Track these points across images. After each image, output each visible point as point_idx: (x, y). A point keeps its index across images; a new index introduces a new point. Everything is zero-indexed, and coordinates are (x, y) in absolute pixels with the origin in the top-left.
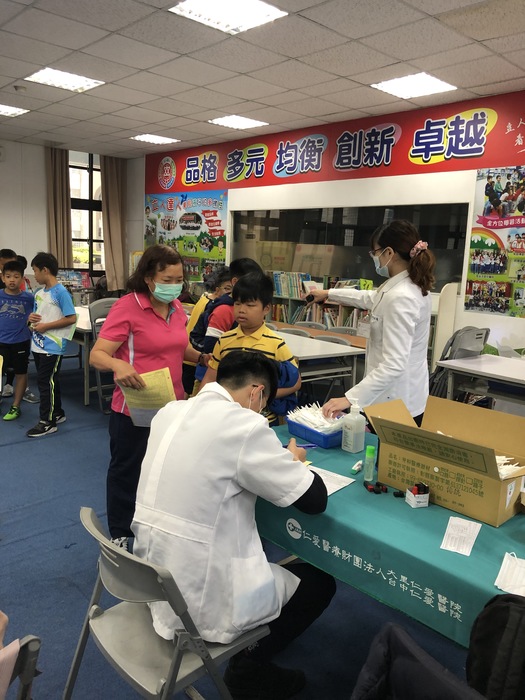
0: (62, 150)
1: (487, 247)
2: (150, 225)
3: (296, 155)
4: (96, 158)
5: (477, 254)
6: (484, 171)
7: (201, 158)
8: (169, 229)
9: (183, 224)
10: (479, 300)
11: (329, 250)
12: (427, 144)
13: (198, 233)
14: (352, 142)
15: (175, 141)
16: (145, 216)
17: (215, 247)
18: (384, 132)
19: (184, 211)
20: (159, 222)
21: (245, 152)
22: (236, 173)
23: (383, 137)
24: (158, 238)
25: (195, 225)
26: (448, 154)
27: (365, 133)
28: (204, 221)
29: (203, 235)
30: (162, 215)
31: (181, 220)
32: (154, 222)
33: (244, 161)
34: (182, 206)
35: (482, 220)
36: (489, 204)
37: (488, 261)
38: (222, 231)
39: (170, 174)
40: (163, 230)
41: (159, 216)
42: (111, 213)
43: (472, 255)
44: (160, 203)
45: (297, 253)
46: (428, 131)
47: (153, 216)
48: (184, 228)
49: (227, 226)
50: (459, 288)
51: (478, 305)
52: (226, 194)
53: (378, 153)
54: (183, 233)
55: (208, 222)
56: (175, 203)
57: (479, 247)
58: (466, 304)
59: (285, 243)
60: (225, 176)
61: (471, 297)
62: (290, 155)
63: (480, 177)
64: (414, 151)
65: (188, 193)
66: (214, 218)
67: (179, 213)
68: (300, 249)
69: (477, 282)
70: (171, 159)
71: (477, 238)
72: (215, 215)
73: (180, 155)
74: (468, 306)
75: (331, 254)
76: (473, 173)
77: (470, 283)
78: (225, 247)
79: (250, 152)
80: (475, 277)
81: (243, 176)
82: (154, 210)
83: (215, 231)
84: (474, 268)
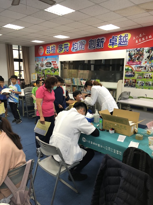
0: (10, 45)
1: (129, 70)
2: (37, 65)
3: (77, 45)
4: (20, 47)
5: (127, 72)
6: (128, 50)
7: (51, 47)
8: (42, 67)
9: (46, 65)
10: (128, 84)
11: (88, 72)
12: (113, 42)
13: (51, 68)
14: (93, 42)
15: (43, 42)
16: (35, 63)
17: (56, 72)
18: (101, 39)
19: (46, 62)
20: (39, 65)
21: (63, 45)
22: (61, 51)
23: (101, 40)
24: (39, 69)
25: (50, 65)
26: (119, 45)
27: (96, 39)
28: (52, 64)
29: (52, 68)
30: (40, 63)
31: (46, 64)
32: (38, 65)
33: (63, 47)
34: (46, 60)
35: (128, 63)
36: (130, 59)
37: (130, 74)
38: (58, 67)
39: (42, 51)
40: (41, 67)
41: (39, 63)
42: (25, 63)
43: (125, 72)
44: (39, 59)
45: (79, 73)
46: (113, 39)
47: (37, 63)
48: (46, 66)
49: (59, 65)
50: (123, 81)
51: (127, 86)
52: (58, 57)
53: (100, 45)
54: (46, 68)
55: (53, 64)
56: (44, 59)
57: (127, 70)
58: (124, 85)
59: (75, 70)
60: (58, 51)
61: (126, 83)
62: (76, 46)
63: (127, 51)
64: (110, 44)
65: (47, 57)
66: (55, 63)
67: (45, 62)
68: (79, 71)
69: (127, 79)
70: (42, 47)
71: (127, 68)
72: (55, 62)
73: (45, 46)
74: (125, 86)
75: (88, 73)
76: (125, 50)
77: (125, 80)
78: (58, 71)
79: (65, 45)
80: (126, 78)
81: (63, 51)
82: (38, 61)
83: (55, 67)
84: (126, 76)
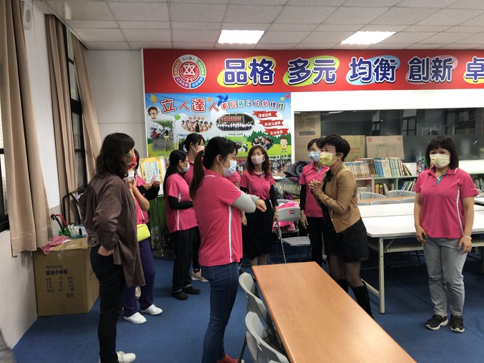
3: (370, 69)
7: (248, 62)
11: (399, 139)
12: (476, 72)
14: (421, 65)
17: (276, 145)
18: (445, 61)
19: (222, 112)
20: (179, 124)
21: (311, 61)
22: (300, 78)
23: (445, 64)
25: (243, 126)
27: (431, 60)
28: (257, 121)
30: (185, 116)
31: (220, 122)
32: (166, 124)
33: (311, 69)
34: (220, 107)
38: (285, 130)
39: (196, 73)
41: (177, 118)
44: (178, 104)
45: (368, 143)
46: (475, 64)
47: (164, 117)
48: (224, 129)
52: (288, 97)
53: (442, 74)
54: (223, 134)
55: (263, 123)
62: (365, 68)
64: (467, 75)
65: (229, 95)
66: (273, 119)
70: (196, 58)
72: (274, 116)
75: (401, 142)
79: (317, 61)
82: (166, 112)
83: (273, 130)
